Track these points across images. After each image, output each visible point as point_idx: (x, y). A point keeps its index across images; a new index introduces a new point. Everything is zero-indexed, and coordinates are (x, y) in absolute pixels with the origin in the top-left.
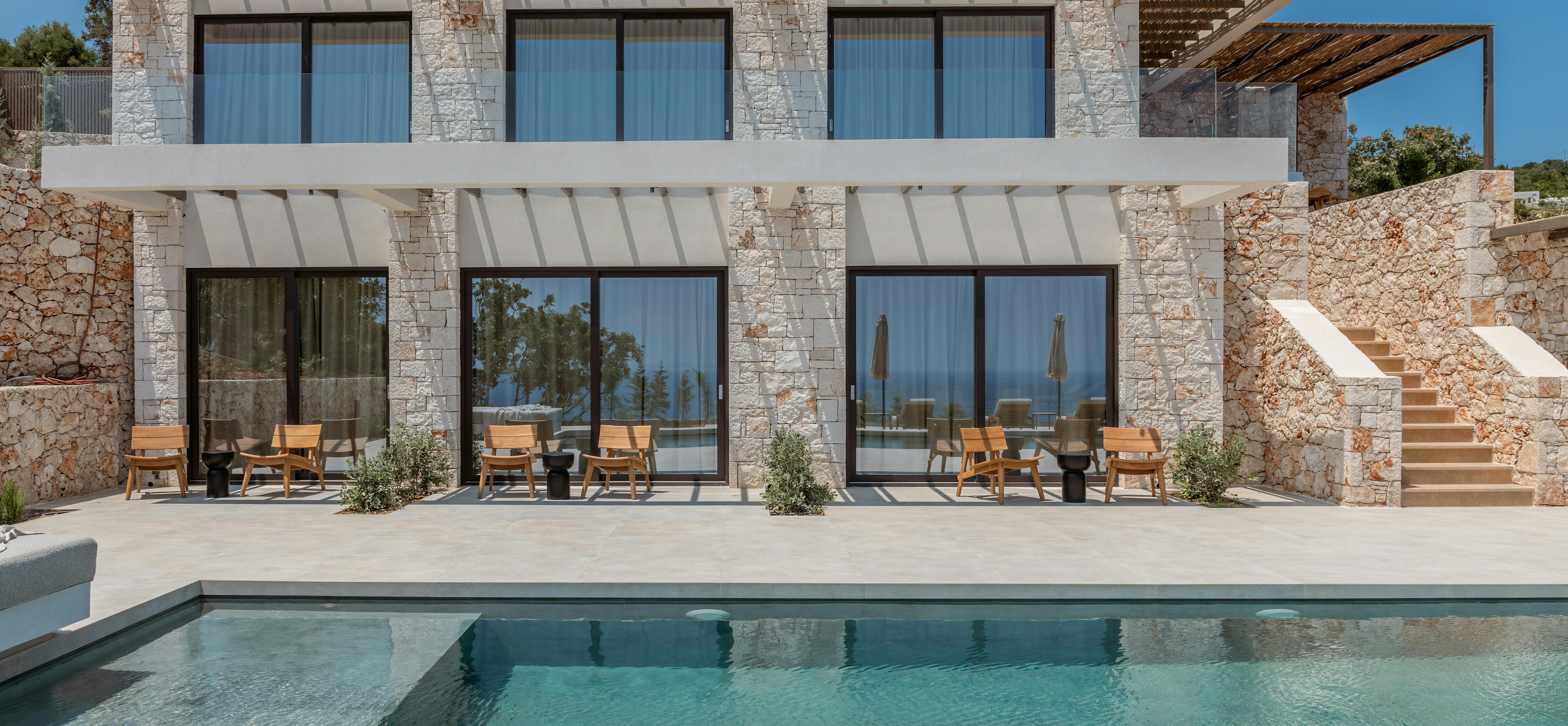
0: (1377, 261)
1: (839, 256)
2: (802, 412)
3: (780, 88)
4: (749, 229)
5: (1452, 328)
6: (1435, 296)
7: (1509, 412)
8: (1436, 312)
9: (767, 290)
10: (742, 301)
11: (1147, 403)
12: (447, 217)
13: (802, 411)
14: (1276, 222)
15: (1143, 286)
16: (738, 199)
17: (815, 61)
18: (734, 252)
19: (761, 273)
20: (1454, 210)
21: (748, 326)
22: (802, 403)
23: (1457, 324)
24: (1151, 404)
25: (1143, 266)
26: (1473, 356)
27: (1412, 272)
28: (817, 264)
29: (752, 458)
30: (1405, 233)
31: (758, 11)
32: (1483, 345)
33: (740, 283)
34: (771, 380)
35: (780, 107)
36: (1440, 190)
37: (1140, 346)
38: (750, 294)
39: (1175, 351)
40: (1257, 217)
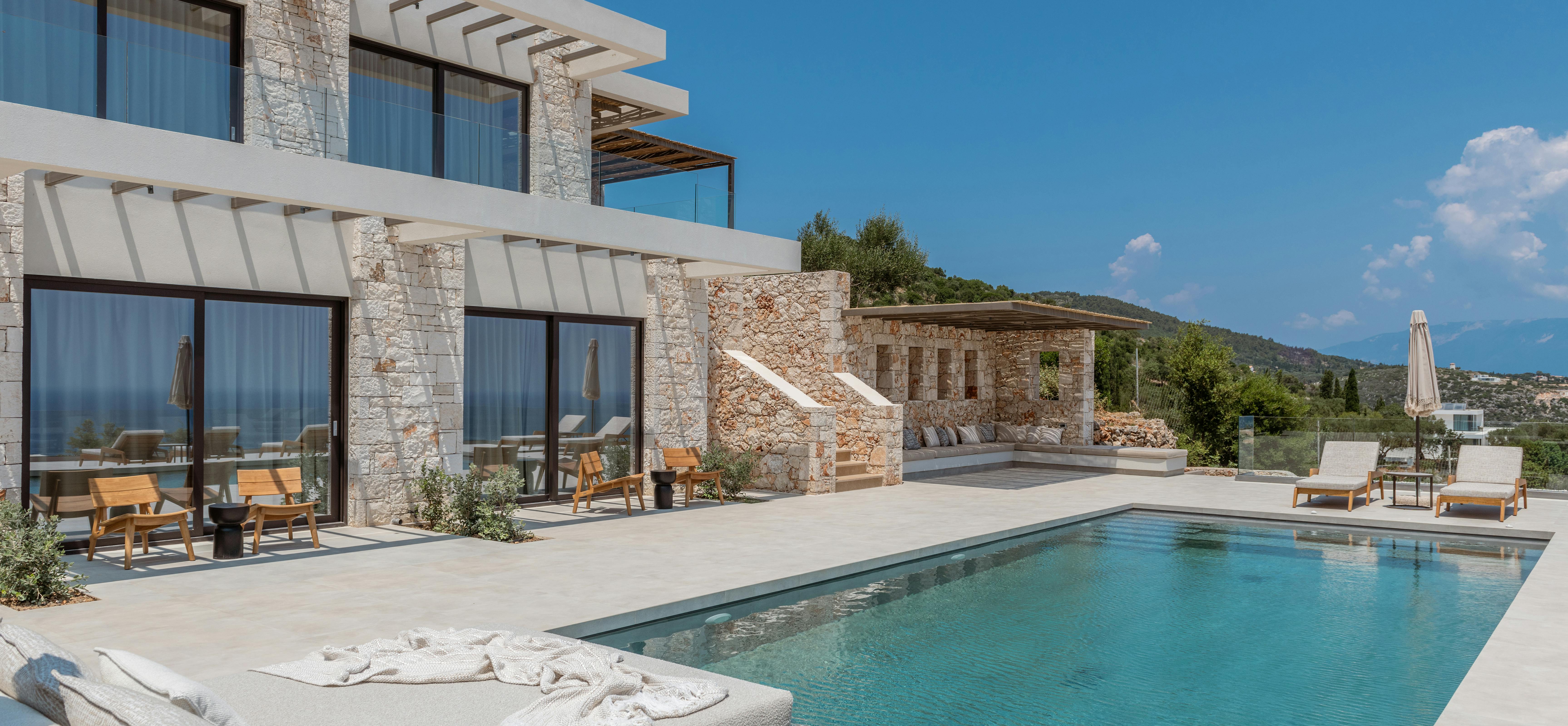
0: (749, 323)
1: (458, 296)
2: (425, 446)
3: (301, 105)
4: (380, 262)
5: (818, 373)
6: (803, 351)
7: (863, 428)
8: (804, 362)
9: (397, 325)
10: (372, 335)
11: (666, 428)
12: (10, 206)
13: (425, 444)
14: (727, 293)
15: (665, 336)
16: (369, 229)
17: (337, 85)
18: (365, 284)
19: (391, 307)
20: (820, 295)
21: (378, 360)
22: (425, 437)
23: (821, 371)
24: (669, 429)
25: (665, 321)
26: (835, 392)
27: (782, 334)
28: (440, 302)
29: (380, 495)
30: (776, 306)
31: (279, 18)
32: (842, 385)
33: (371, 316)
34: (399, 415)
35: (302, 126)
36: (808, 280)
37: (663, 384)
38: (380, 328)
39: (682, 387)
40: (717, 288)
